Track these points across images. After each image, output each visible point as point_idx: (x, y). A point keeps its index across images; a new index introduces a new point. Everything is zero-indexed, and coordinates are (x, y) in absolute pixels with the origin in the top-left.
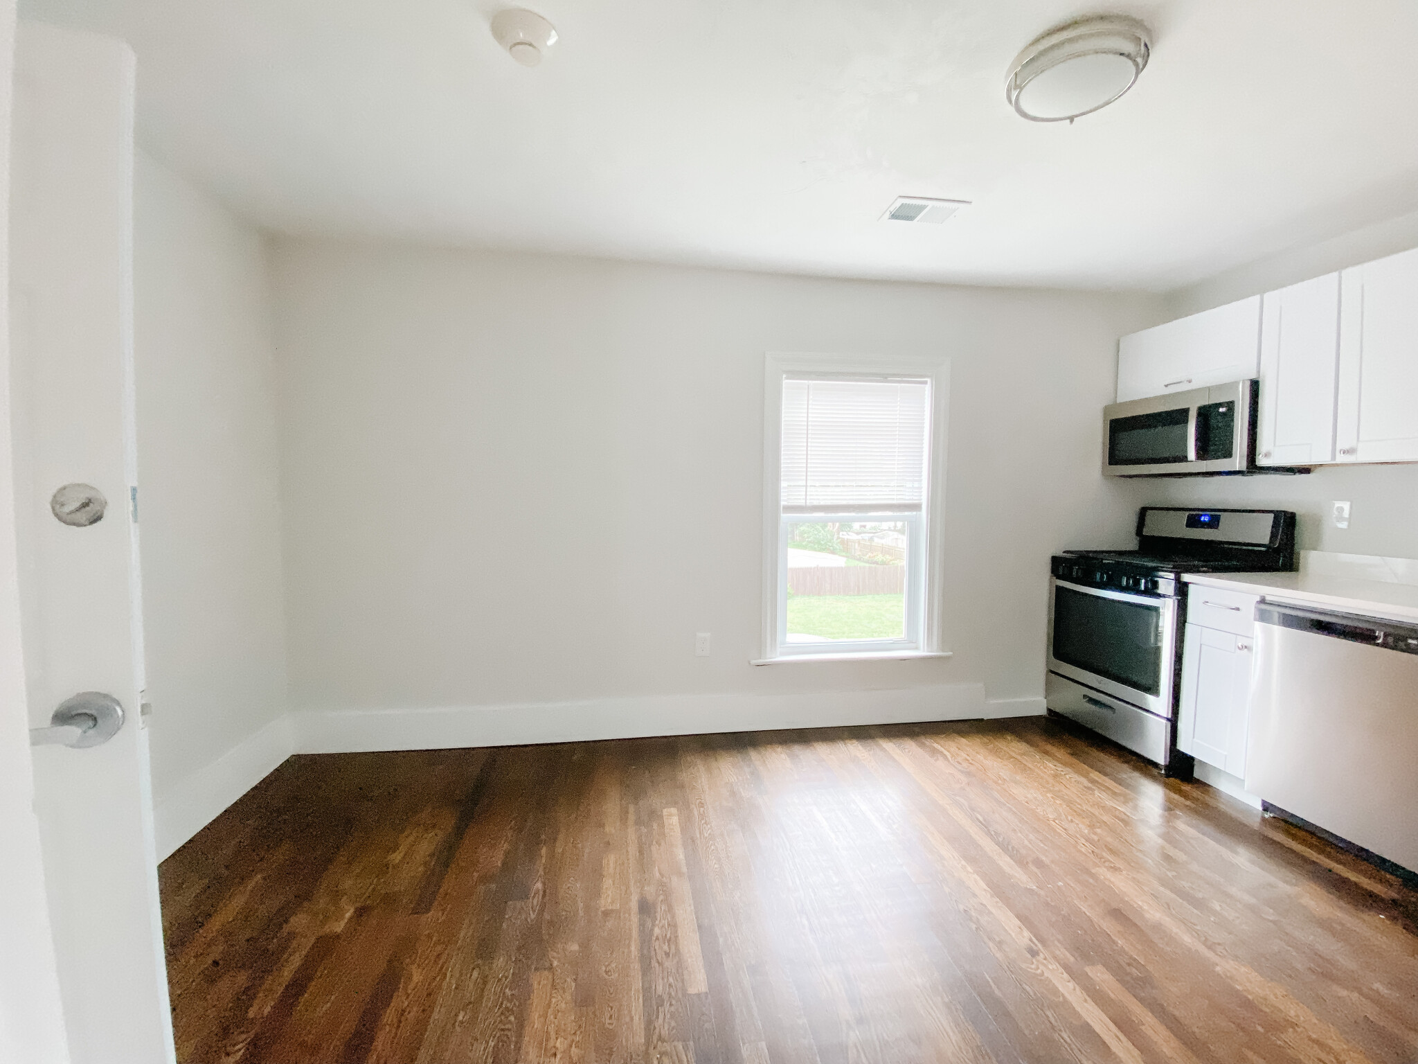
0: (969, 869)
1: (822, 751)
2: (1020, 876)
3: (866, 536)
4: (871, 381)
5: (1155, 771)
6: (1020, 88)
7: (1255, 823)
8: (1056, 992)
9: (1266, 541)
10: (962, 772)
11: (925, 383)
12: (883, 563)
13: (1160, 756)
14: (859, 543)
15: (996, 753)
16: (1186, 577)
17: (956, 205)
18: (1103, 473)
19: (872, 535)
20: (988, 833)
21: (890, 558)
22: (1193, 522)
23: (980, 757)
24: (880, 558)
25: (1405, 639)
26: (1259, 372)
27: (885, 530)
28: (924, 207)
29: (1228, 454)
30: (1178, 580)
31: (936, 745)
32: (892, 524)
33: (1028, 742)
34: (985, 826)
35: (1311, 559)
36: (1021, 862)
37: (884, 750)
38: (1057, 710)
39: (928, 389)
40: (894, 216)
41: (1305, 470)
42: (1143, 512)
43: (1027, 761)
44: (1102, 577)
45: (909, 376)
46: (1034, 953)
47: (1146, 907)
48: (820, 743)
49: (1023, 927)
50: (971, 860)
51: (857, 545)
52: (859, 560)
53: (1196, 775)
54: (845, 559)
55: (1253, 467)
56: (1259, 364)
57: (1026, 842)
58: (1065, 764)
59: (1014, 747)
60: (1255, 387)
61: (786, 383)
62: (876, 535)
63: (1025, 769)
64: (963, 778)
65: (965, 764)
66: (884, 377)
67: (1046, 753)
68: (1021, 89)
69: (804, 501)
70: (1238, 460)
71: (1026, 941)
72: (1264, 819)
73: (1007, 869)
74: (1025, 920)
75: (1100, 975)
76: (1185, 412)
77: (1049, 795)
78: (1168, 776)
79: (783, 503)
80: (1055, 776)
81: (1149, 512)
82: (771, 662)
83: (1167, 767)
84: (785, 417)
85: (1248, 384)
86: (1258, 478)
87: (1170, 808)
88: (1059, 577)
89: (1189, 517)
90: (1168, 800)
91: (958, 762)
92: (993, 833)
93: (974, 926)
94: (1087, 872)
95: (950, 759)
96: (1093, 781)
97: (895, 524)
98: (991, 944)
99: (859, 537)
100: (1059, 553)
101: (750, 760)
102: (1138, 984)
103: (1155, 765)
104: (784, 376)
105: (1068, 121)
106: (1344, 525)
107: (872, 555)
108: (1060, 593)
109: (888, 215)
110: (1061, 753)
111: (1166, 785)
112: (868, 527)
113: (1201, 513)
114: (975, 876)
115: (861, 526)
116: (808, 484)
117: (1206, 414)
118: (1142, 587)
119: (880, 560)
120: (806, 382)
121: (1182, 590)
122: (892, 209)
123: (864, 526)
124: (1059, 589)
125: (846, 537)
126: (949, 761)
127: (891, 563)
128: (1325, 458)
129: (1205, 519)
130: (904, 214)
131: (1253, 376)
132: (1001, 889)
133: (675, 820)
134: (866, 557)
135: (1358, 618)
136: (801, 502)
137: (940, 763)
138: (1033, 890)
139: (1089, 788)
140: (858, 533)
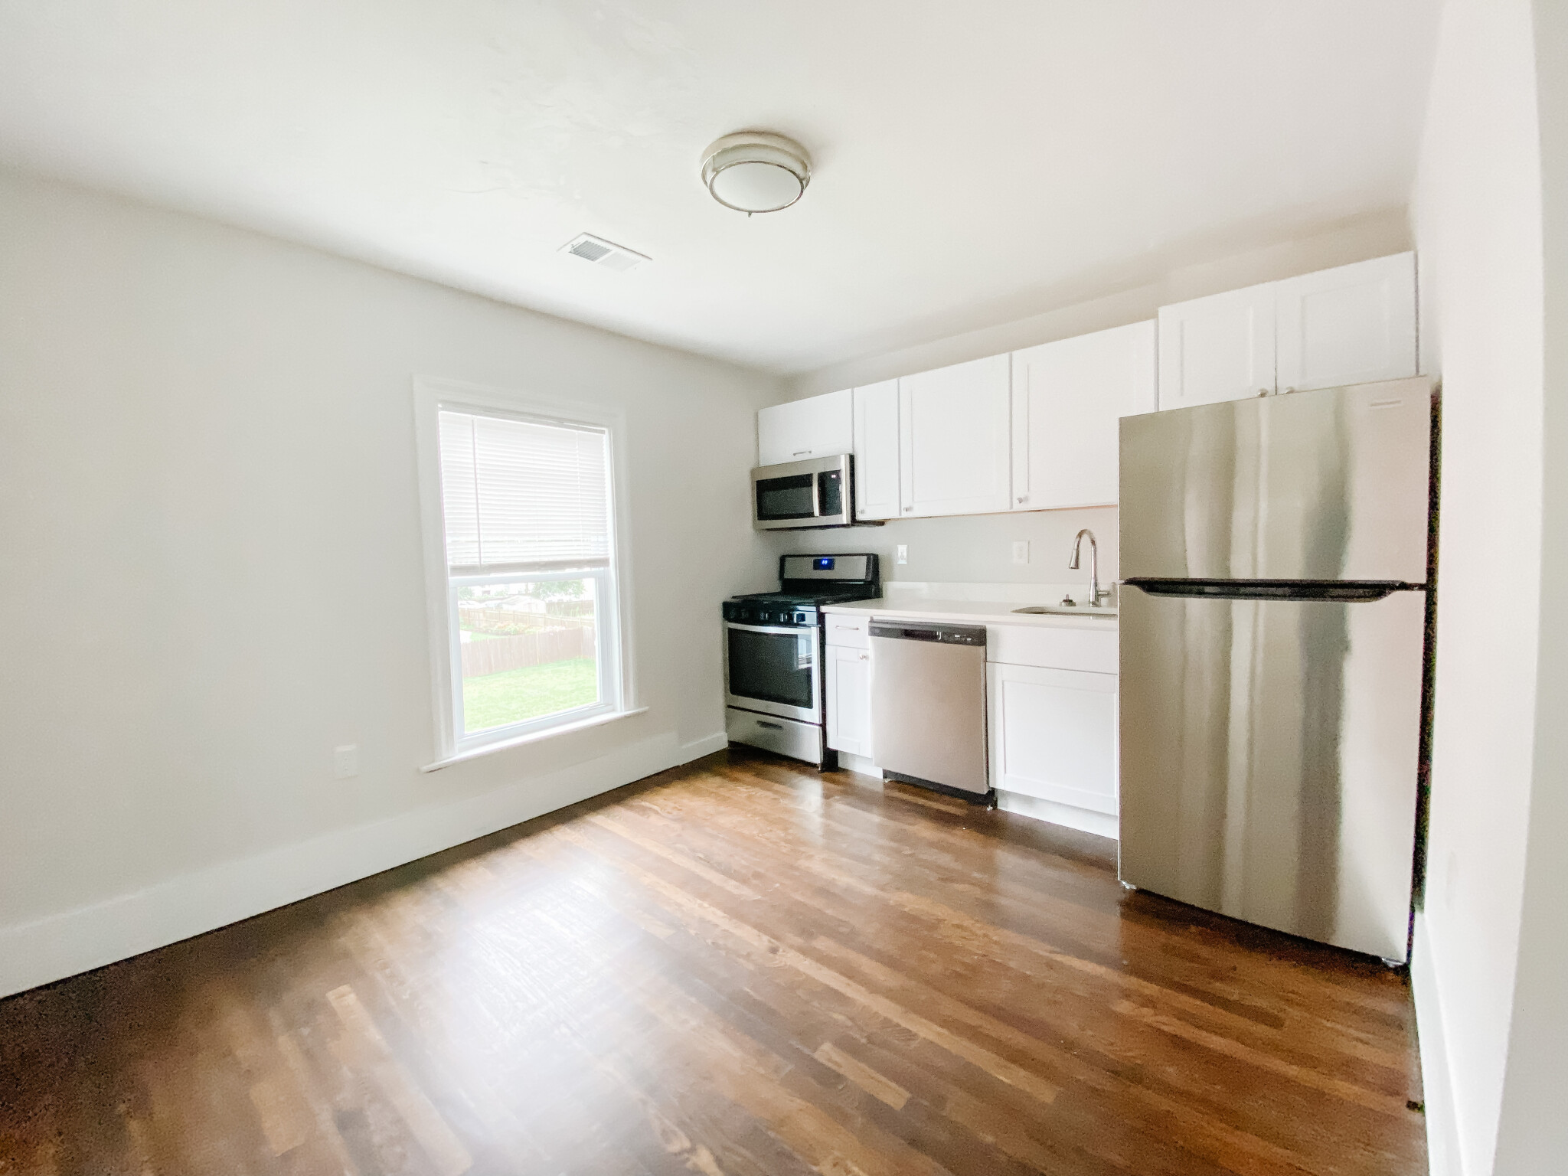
0: (706, 905)
1: (526, 848)
2: (747, 893)
3: (492, 604)
4: (548, 424)
5: (815, 770)
6: (717, 171)
7: (880, 788)
8: (798, 973)
9: (863, 577)
10: (675, 820)
11: (603, 432)
12: (517, 633)
13: (816, 757)
14: (484, 613)
15: (698, 792)
16: (824, 609)
17: (640, 258)
18: (754, 525)
19: (500, 601)
20: (712, 867)
21: (524, 626)
22: (817, 565)
23: (685, 801)
24: (512, 627)
25: (951, 635)
26: (853, 448)
27: (514, 595)
28: (608, 251)
29: (839, 511)
30: (818, 611)
31: (643, 803)
32: (521, 586)
33: (720, 774)
34: (708, 861)
35: (891, 587)
36: (744, 881)
37: (594, 825)
38: (736, 740)
39: (605, 439)
40: (577, 251)
41: (881, 523)
42: (783, 559)
43: (722, 791)
44: (765, 617)
45: (585, 423)
46: (774, 951)
47: (837, 877)
48: (522, 841)
49: (761, 934)
50: (703, 896)
51: (481, 615)
52: (486, 632)
53: (840, 765)
54: (470, 633)
55: (854, 522)
56: (853, 442)
57: (743, 862)
58: (754, 785)
59: (711, 783)
60: (852, 458)
61: (445, 417)
62: (505, 601)
63: (725, 799)
64: (677, 826)
65: (675, 812)
66: (560, 422)
67: (736, 780)
68: (718, 173)
69: (477, 560)
70: (844, 518)
71: (766, 943)
72: (885, 784)
73: (736, 892)
74: (760, 927)
75: (823, 944)
76: (810, 476)
77: (749, 815)
78: (822, 771)
79: (450, 563)
80: (749, 797)
81: (788, 559)
82: (452, 761)
83: (823, 764)
84: (445, 457)
85: (848, 457)
86: (856, 530)
87: (827, 796)
88: (730, 621)
89: (815, 562)
90: (825, 789)
91: (669, 813)
92: (715, 865)
93: (723, 953)
94: (792, 867)
95: (660, 811)
96: (776, 792)
97: (527, 586)
98: (741, 960)
99: (483, 605)
100: (729, 600)
101: (438, 889)
102: (847, 938)
103: (814, 766)
104: (440, 406)
105: (747, 214)
106: (903, 562)
107: (502, 625)
108: (733, 635)
109: (569, 248)
110: (748, 777)
111: (825, 779)
112: (492, 593)
113: (820, 558)
114: (713, 909)
115: (484, 592)
116: (482, 540)
117: (823, 478)
118: (795, 622)
119: (513, 629)
120: (469, 416)
121: (821, 618)
122: (574, 243)
123: (488, 592)
124: (730, 630)
125: (466, 607)
126: (660, 815)
127: (526, 631)
128: (896, 515)
129: (825, 562)
130: (586, 251)
131: (851, 452)
132: (736, 911)
133: (351, 999)
134: (495, 629)
135: (926, 624)
136: (475, 561)
137: (653, 818)
138: (759, 900)
139: (775, 799)
140: (481, 601)
